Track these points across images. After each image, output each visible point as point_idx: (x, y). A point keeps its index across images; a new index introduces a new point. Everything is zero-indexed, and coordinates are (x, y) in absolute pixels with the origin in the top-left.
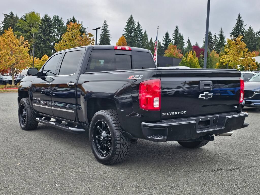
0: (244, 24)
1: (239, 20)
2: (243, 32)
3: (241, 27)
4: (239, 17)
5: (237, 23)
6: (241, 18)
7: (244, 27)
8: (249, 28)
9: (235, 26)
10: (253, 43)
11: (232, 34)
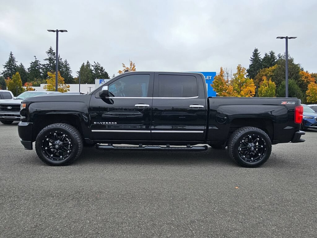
0: (16, 60)
1: (11, 57)
2: (15, 66)
3: (13, 62)
4: (11, 54)
5: (10, 59)
6: (13, 55)
7: (16, 63)
8: (20, 64)
9: (8, 61)
10: (24, 76)
11: (6, 66)
